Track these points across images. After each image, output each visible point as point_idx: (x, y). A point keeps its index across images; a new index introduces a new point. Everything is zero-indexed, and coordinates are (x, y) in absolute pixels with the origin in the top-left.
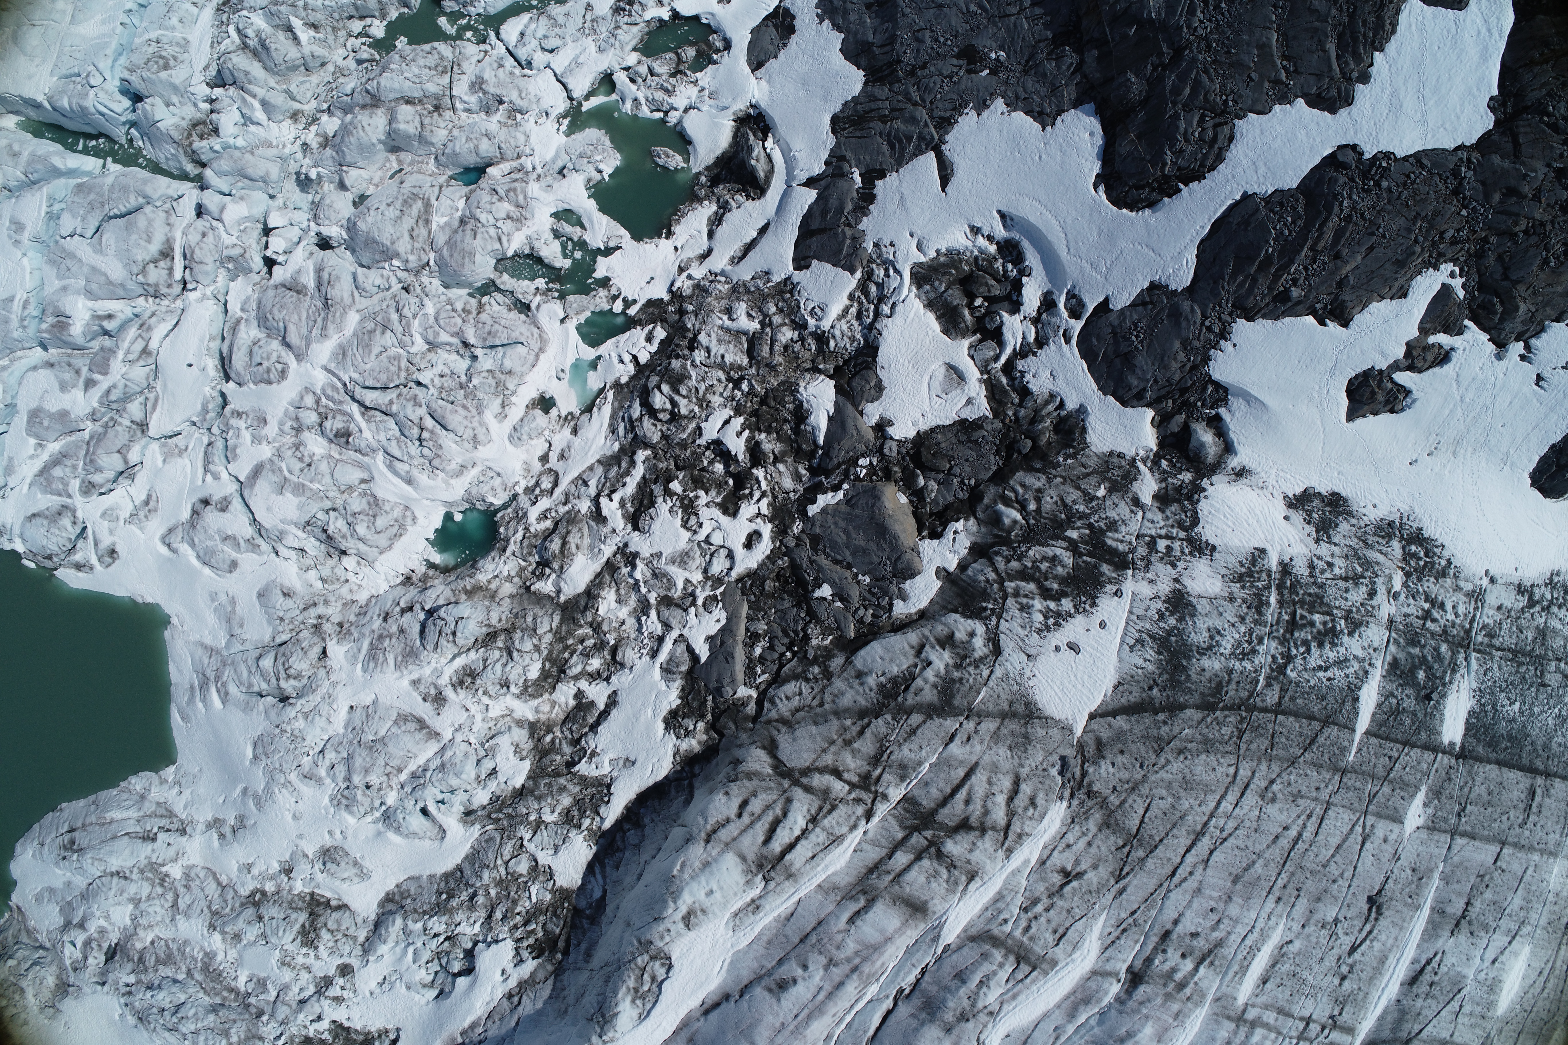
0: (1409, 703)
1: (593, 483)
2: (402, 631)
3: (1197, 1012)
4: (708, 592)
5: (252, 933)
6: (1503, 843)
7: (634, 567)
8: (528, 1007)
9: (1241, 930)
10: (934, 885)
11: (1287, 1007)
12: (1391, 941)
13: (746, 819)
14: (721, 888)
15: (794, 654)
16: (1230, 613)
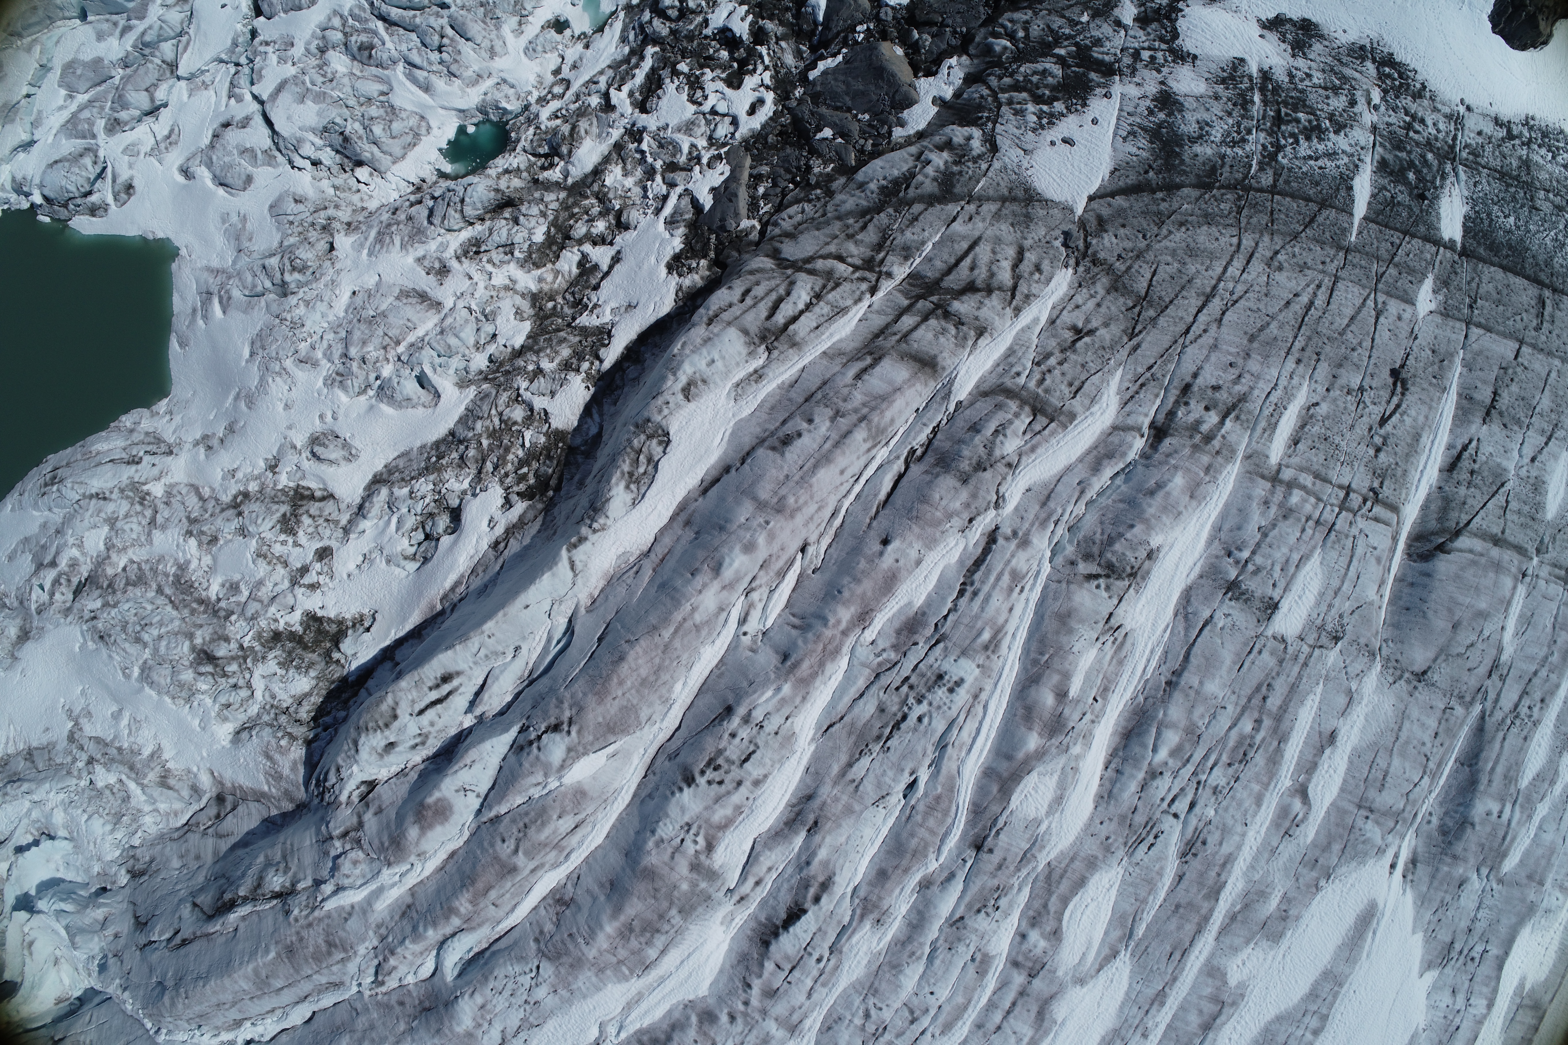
0: (1403, 197)
1: (603, 80)
2: (410, 218)
3: (1229, 467)
4: (713, 152)
5: (228, 527)
6: (1521, 342)
7: (640, 141)
8: (514, 546)
9: (1264, 387)
10: (942, 339)
11: (1323, 471)
12: (1421, 419)
13: (749, 301)
14: (723, 358)
15: (797, 185)
16: (1217, 109)
